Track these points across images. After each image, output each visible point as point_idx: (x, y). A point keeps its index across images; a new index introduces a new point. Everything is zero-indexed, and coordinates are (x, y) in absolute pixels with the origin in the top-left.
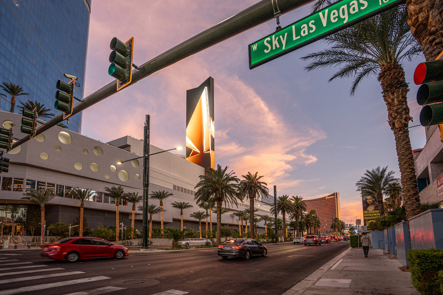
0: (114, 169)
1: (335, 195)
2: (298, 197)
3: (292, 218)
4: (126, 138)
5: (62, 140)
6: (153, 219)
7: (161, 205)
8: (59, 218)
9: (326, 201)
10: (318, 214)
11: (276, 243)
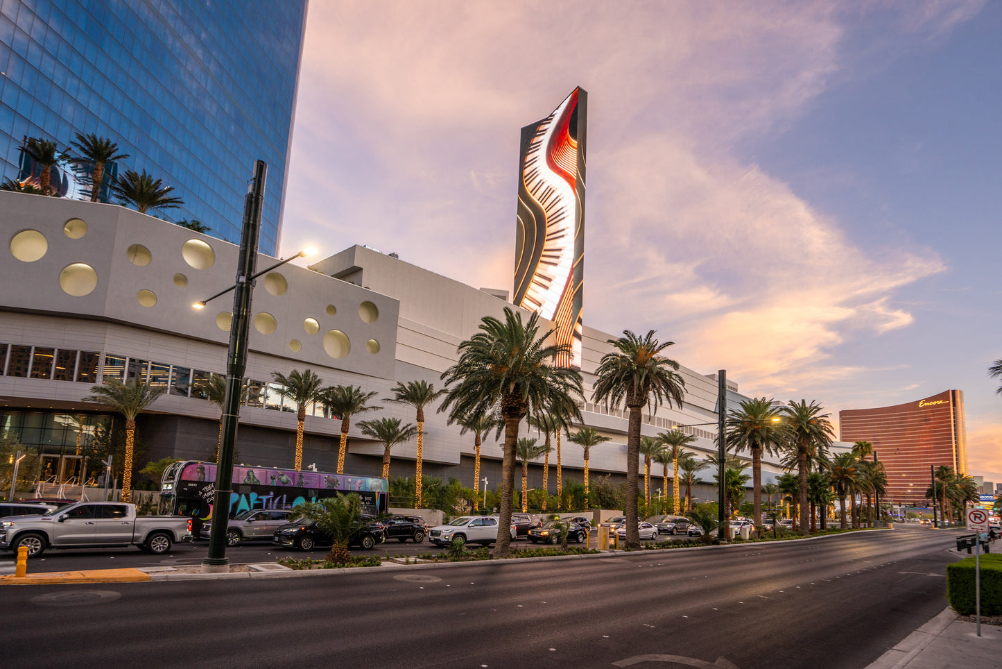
0: (316, 327)
1: (950, 397)
2: (808, 405)
3: (791, 464)
4: (352, 250)
5: (191, 261)
6: (391, 454)
7: (419, 421)
8: (176, 447)
9: (921, 413)
10: (879, 455)
11: (718, 544)
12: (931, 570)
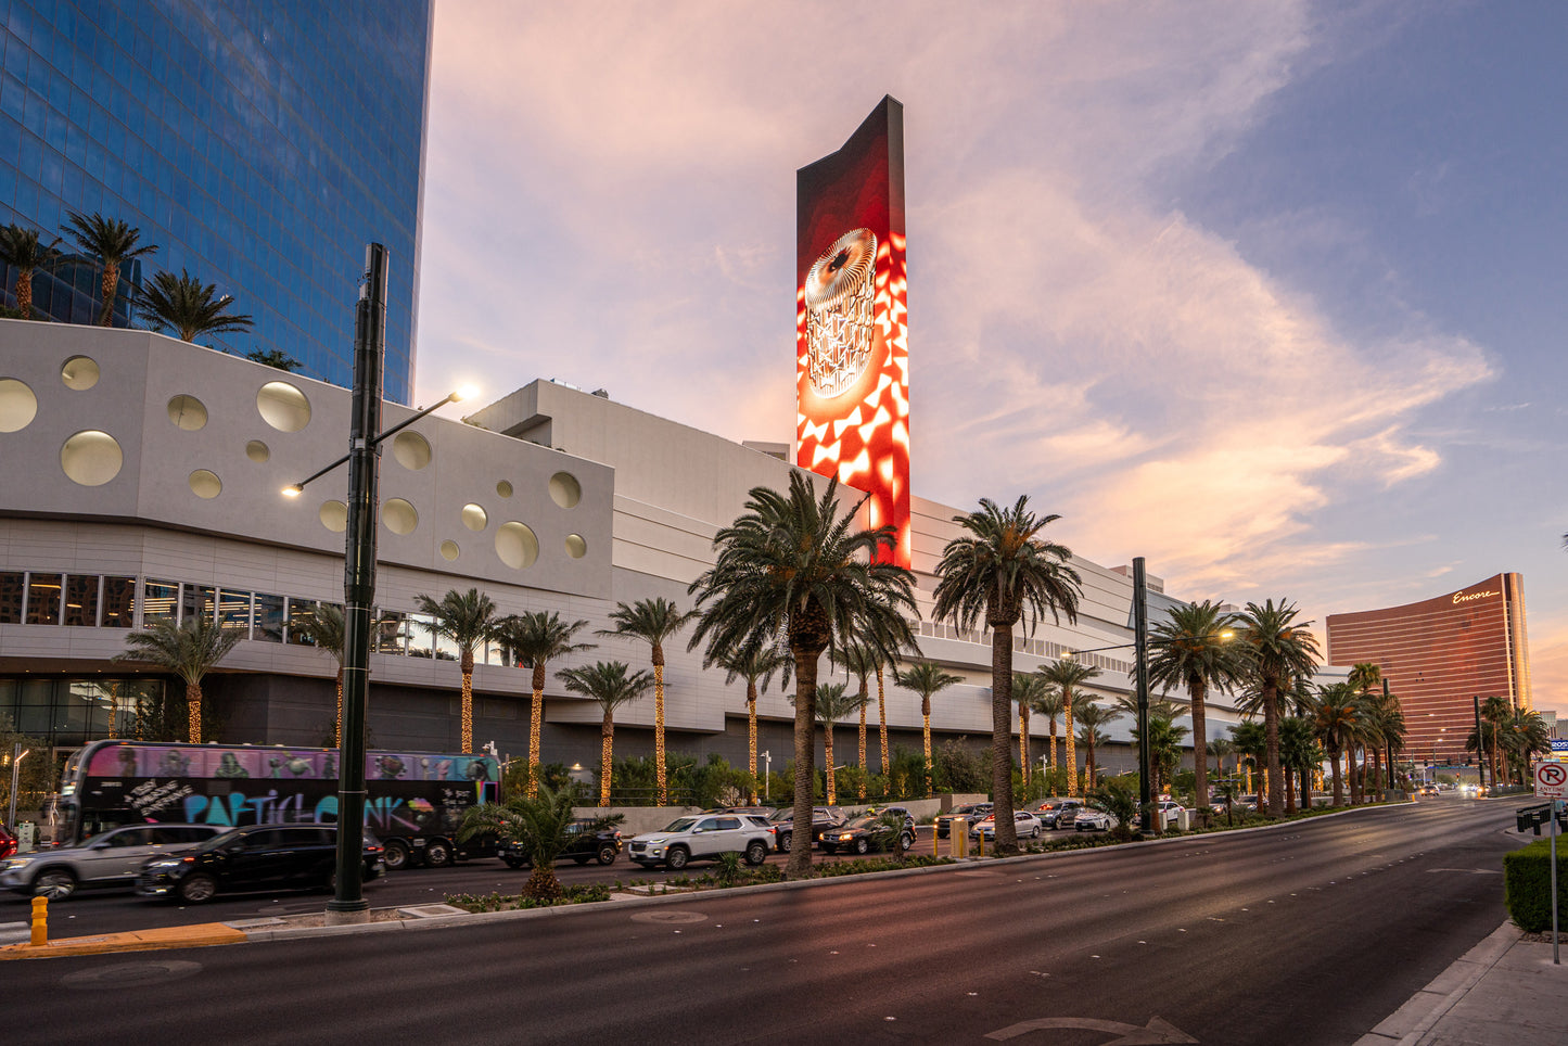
0: (481, 519)
1: (1502, 586)
2: (1276, 609)
4: (533, 388)
5: (272, 418)
6: (615, 720)
7: (655, 664)
8: (269, 726)
9: (1457, 613)
10: (1391, 684)
11: (1140, 839)
12: (1477, 864)
